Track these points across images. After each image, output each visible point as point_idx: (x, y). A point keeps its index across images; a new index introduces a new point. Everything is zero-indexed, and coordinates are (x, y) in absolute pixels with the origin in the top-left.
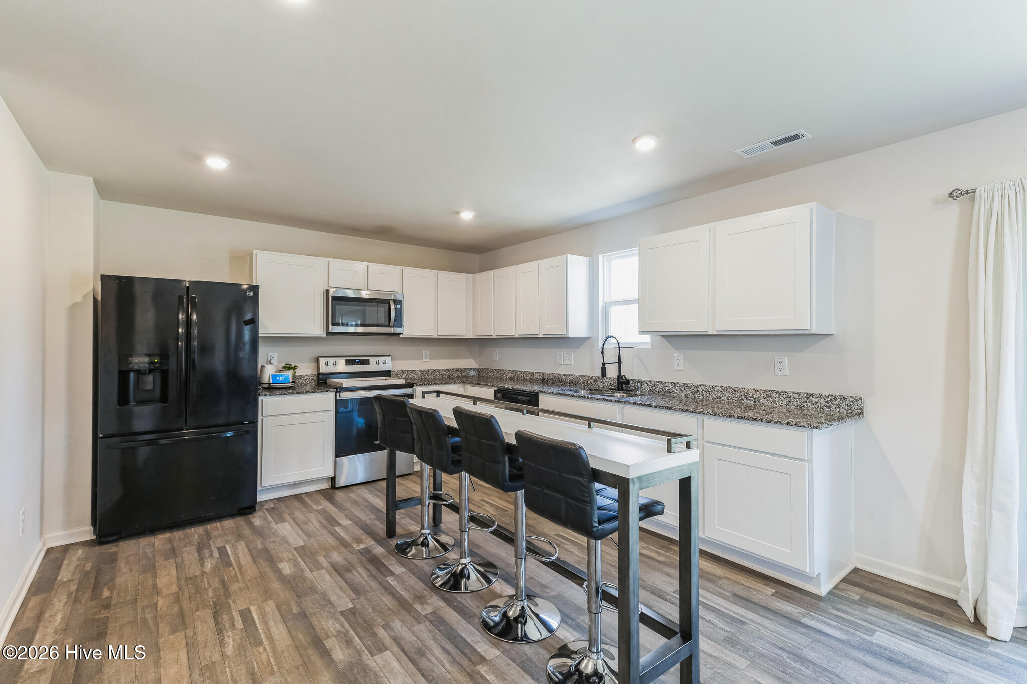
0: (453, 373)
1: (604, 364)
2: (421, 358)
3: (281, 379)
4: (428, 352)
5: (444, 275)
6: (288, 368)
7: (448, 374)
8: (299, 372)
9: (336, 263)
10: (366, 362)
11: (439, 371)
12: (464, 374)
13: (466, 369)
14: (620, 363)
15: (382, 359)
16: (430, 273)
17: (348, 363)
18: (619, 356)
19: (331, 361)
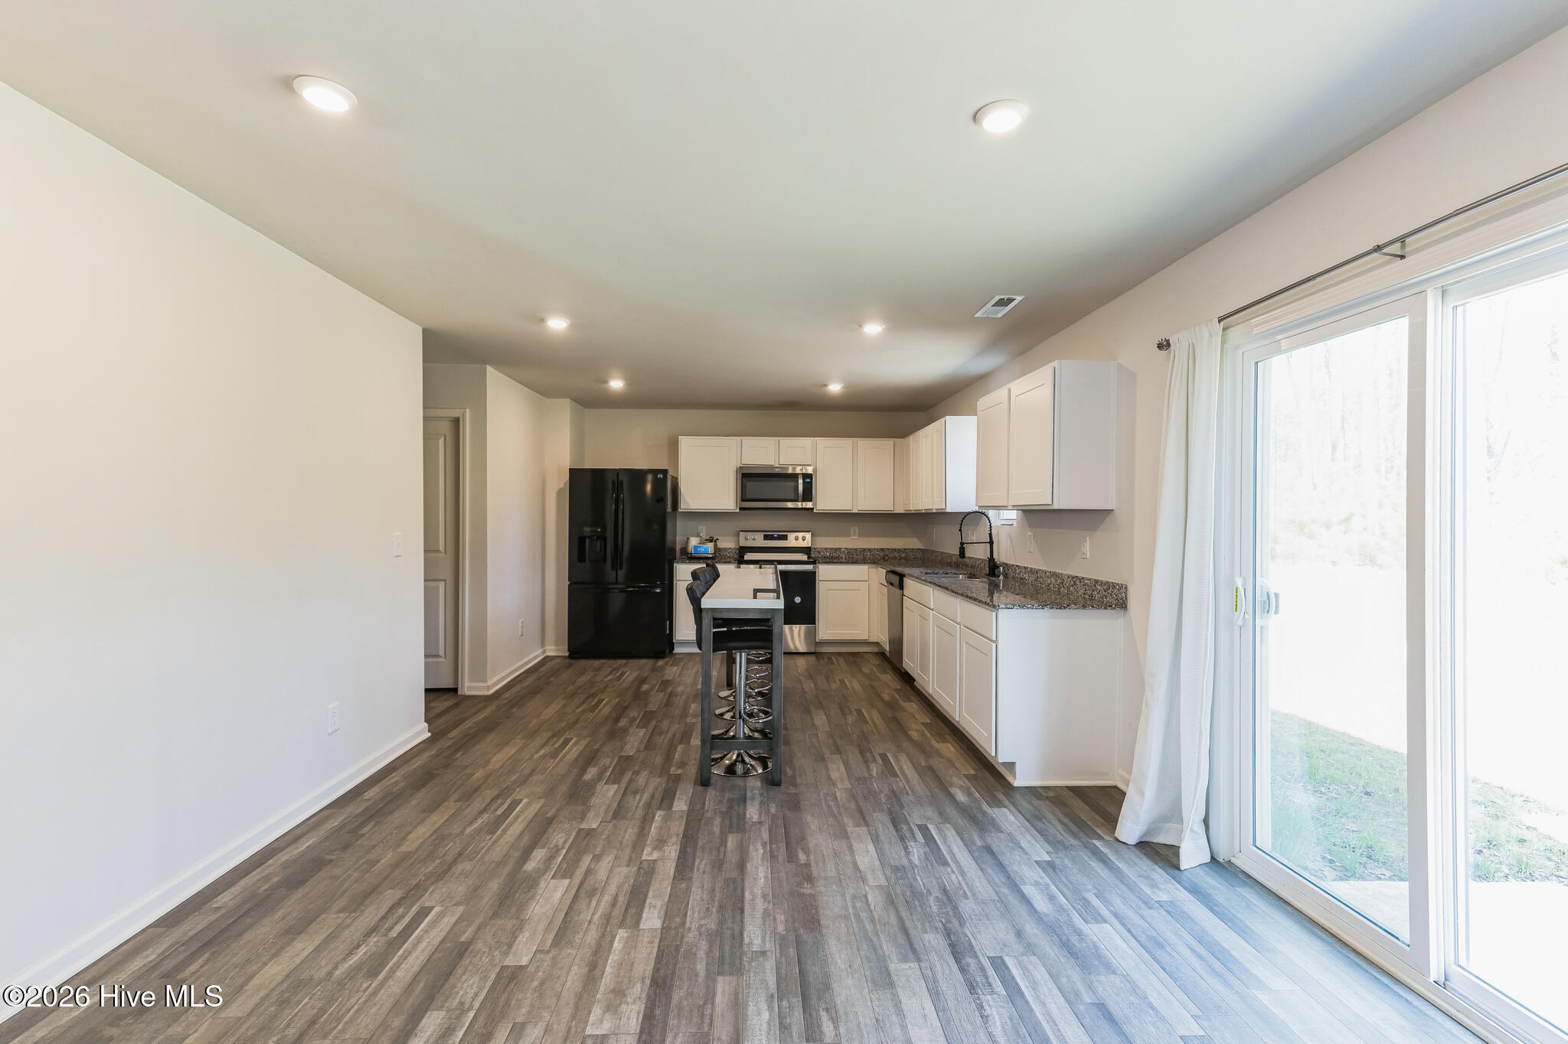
0: (887, 552)
1: (962, 544)
2: (848, 535)
3: (702, 550)
4: (857, 529)
5: (863, 443)
6: (711, 540)
7: (881, 554)
8: (721, 545)
9: (748, 441)
10: (785, 538)
11: (869, 550)
12: (903, 555)
13: (905, 549)
14: (991, 543)
15: (800, 535)
16: (847, 443)
17: (766, 537)
18: (990, 535)
19: (750, 536)
